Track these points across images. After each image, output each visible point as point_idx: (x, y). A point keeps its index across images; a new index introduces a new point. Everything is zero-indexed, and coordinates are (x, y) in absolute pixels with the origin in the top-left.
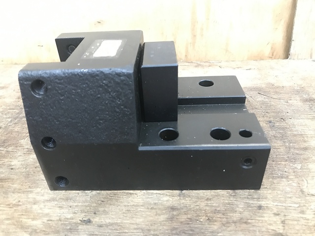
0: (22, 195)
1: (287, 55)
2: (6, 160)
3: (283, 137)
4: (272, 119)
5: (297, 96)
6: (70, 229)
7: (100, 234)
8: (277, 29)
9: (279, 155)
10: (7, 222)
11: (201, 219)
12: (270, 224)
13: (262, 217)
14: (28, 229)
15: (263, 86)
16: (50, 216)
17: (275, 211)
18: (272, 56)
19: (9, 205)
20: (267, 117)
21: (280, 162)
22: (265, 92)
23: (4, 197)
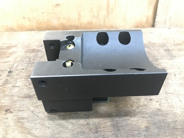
4: (152, 60)
5: (162, 48)
11: (128, 105)
13: (152, 103)
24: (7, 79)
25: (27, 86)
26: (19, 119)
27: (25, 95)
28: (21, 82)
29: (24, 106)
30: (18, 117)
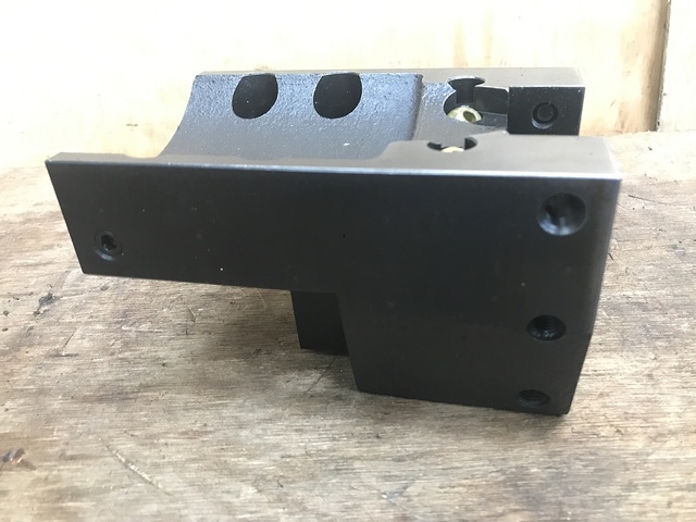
0: (207, 412)
1: (653, 124)
2: (145, 349)
4: (676, 242)
6: (337, 470)
8: (629, 72)
10: (195, 465)
11: (602, 431)
14: (247, 475)
15: (636, 183)
16: (284, 449)
18: (622, 128)
19: (186, 434)
20: (664, 238)
22: (642, 193)
23: (169, 420)
24: (31, 328)
25: (112, 354)
26: (61, 495)
27: (99, 390)
28: (87, 339)
29: (90, 437)
30: (55, 487)
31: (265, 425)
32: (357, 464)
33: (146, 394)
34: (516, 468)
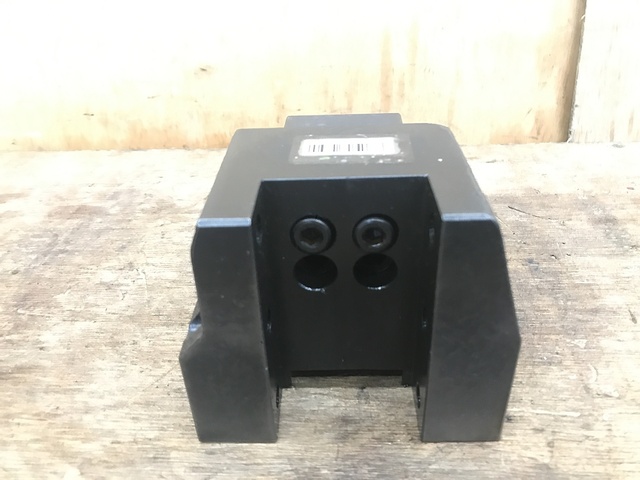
0: (63, 396)
1: (565, 134)
2: (30, 332)
3: (554, 289)
4: (534, 256)
5: (583, 213)
6: (155, 458)
7: (211, 466)
8: (545, 83)
9: (547, 322)
10: (36, 446)
12: (527, 448)
13: (512, 435)
14: (76, 458)
15: (519, 194)
16: (117, 436)
17: (537, 424)
18: (538, 136)
19: (38, 415)
20: (525, 251)
21: (546, 336)
22: (521, 205)
23: (29, 401)
31: (108, 412)
32: (174, 454)
33: (17, 375)
34: (310, 468)
